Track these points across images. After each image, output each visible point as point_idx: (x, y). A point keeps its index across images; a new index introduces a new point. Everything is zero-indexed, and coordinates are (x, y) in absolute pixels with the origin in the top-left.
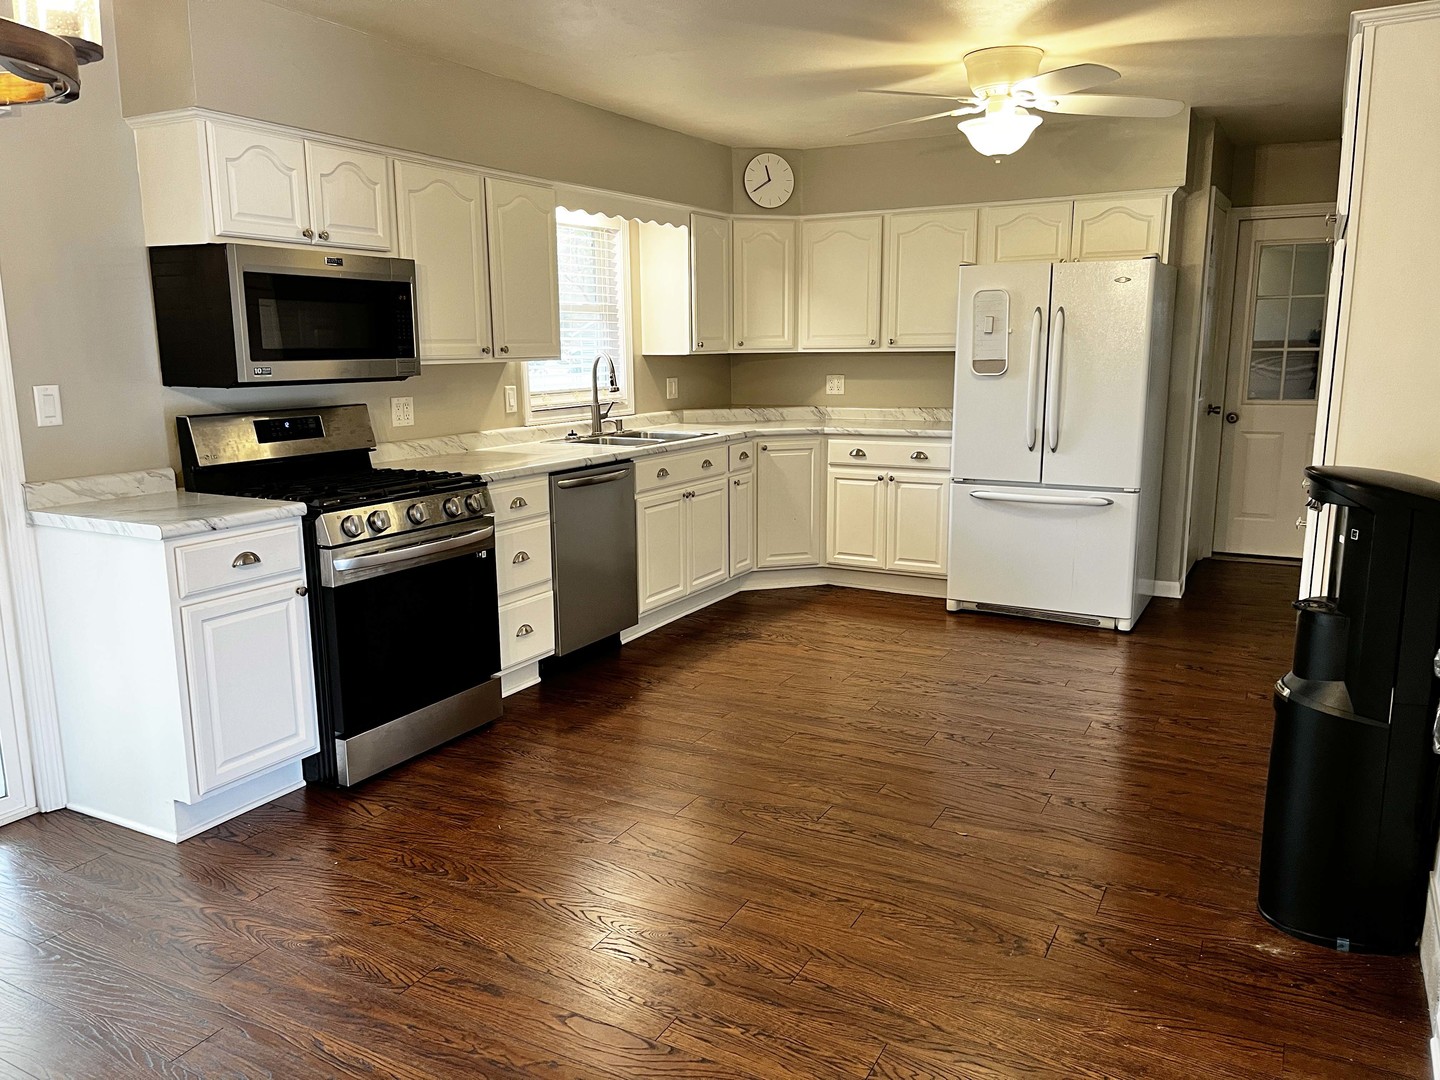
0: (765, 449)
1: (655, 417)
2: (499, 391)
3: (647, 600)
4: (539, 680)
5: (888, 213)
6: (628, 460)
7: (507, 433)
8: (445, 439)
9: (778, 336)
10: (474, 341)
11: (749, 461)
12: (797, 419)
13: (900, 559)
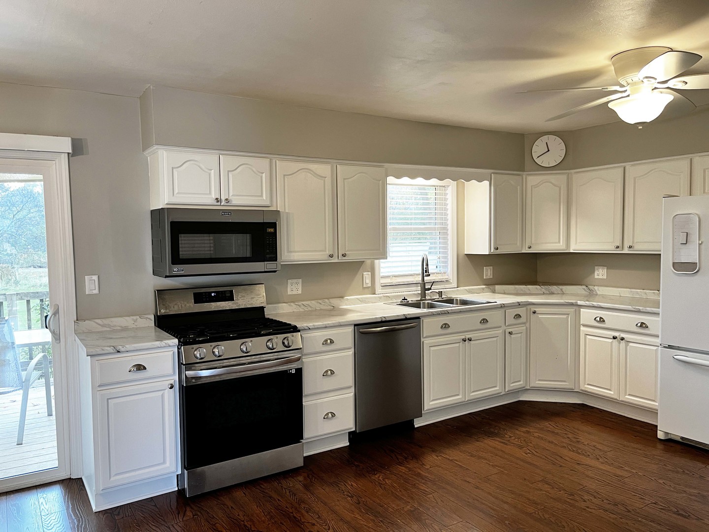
0: (534, 312)
1: (473, 289)
2: (358, 276)
3: (430, 401)
4: (348, 444)
5: (628, 165)
6: (418, 318)
7: (362, 298)
8: (320, 301)
9: (556, 243)
10: (325, 251)
11: (522, 320)
12: (572, 293)
13: (629, 395)
